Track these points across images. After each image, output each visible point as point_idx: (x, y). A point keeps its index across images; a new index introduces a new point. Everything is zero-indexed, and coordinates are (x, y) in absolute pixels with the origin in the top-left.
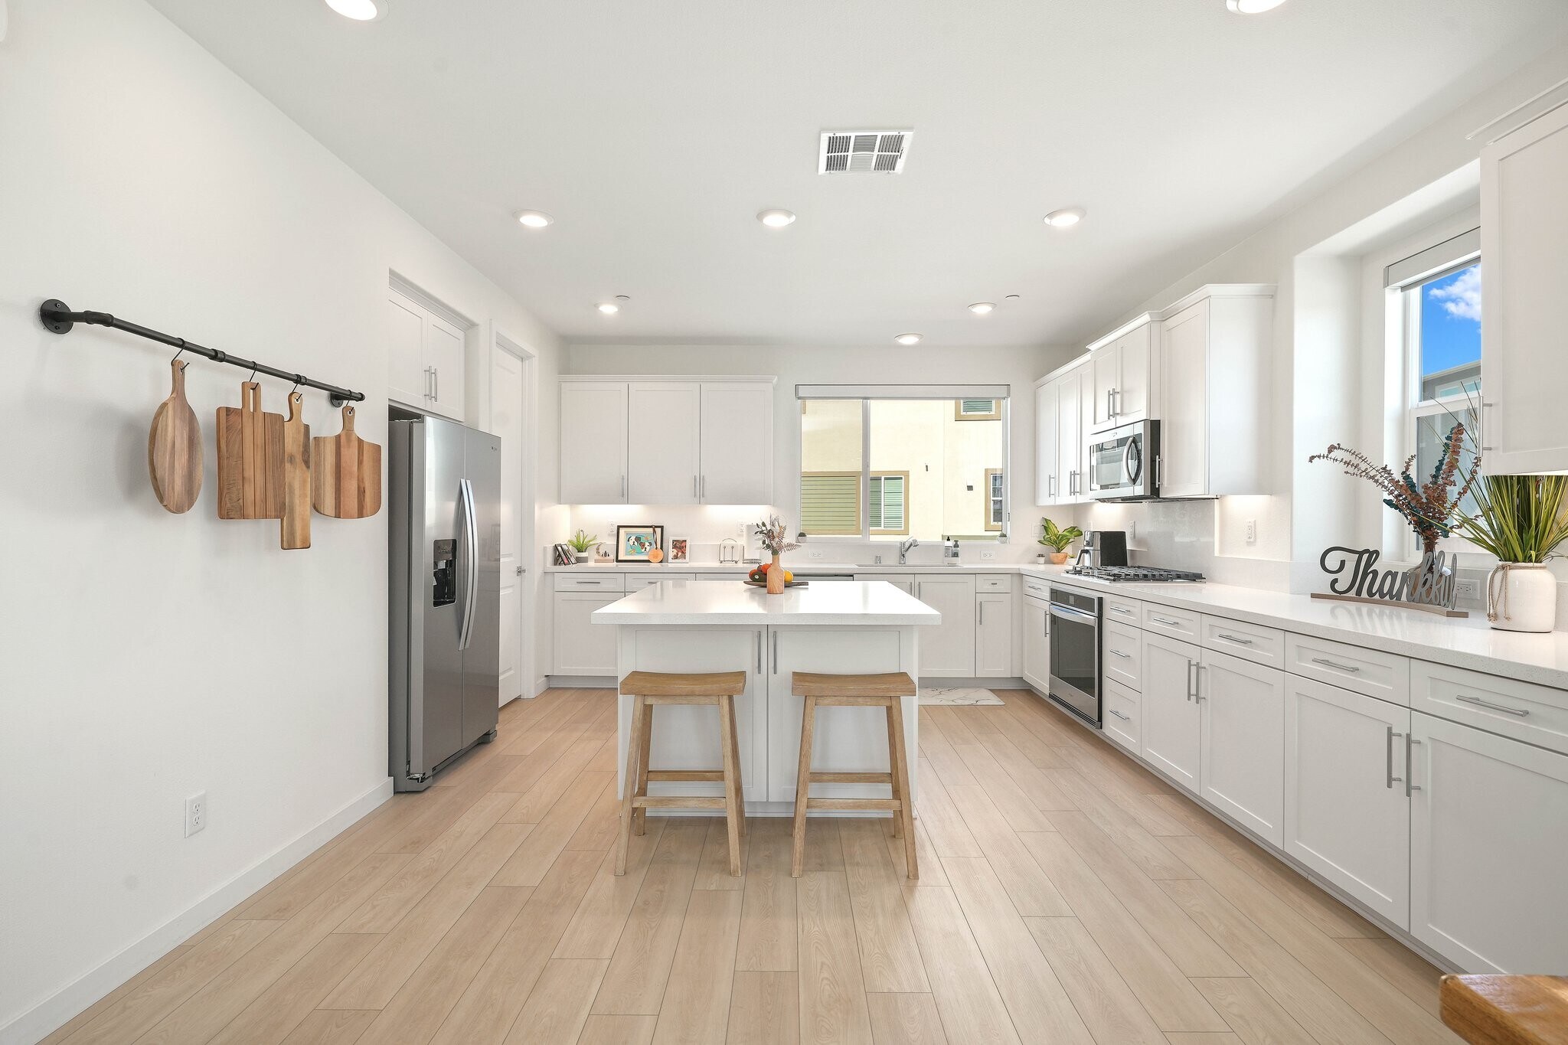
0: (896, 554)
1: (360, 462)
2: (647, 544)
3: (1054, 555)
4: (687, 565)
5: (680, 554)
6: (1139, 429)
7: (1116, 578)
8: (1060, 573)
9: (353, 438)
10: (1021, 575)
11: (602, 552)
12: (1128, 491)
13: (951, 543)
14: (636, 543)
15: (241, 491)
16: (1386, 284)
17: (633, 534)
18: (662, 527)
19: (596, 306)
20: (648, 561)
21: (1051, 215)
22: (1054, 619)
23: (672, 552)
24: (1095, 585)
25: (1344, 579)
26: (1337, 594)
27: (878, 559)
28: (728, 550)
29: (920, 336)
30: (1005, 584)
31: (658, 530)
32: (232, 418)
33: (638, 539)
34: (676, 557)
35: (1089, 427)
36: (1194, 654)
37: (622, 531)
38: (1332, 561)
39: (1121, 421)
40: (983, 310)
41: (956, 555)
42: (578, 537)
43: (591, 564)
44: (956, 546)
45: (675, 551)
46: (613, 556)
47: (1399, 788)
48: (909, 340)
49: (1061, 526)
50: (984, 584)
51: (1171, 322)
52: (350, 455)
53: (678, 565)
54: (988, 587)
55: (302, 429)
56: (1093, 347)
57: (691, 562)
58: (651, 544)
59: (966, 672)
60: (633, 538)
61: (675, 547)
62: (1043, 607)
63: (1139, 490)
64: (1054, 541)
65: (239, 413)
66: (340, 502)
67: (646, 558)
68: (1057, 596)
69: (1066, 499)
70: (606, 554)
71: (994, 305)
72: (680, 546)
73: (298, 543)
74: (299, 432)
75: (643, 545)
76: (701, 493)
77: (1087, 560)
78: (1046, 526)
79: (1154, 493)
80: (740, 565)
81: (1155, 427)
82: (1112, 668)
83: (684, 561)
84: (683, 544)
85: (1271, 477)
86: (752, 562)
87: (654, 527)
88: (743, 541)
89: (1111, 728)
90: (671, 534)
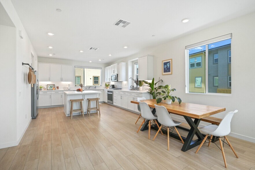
2: (52, 87)
3: (107, 87)
6: (116, 75)
7: (114, 89)
8: (108, 89)
9: (34, 74)
10: (103, 90)
11: (45, 88)
12: (115, 81)
13: (95, 86)
16: (134, 64)
17: (50, 86)
19: (49, 54)
21: (109, 54)
22: (108, 94)
23: (56, 88)
24: (112, 90)
25: (132, 88)
26: (131, 90)
27: (86, 88)
28: (65, 88)
29: (91, 61)
35: (111, 74)
37: (48, 85)
39: (115, 74)
40: (100, 60)
43: (43, 90)
46: (46, 89)
49: (107, 84)
51: (119, 65)
53: (57, 90)
56: (111, 65)
57: (60, 89)
62: (106, 93)
63: (116, 81)
64: (107, 86)
67: (52, 89)
68: (108, 92)
69: (108, 81)
72: (58, 87)
76: (62, 80)
77: (111, 88)
78: (106, 84)
79: (118, 81)
80: (67, 90)
81: (117, 74)
82: (114, 98)
85: (127, 80)
86: (69, 89)
87: (53, 85)
88: (67, 87)
89: (114, 104)
90: (56, 86)
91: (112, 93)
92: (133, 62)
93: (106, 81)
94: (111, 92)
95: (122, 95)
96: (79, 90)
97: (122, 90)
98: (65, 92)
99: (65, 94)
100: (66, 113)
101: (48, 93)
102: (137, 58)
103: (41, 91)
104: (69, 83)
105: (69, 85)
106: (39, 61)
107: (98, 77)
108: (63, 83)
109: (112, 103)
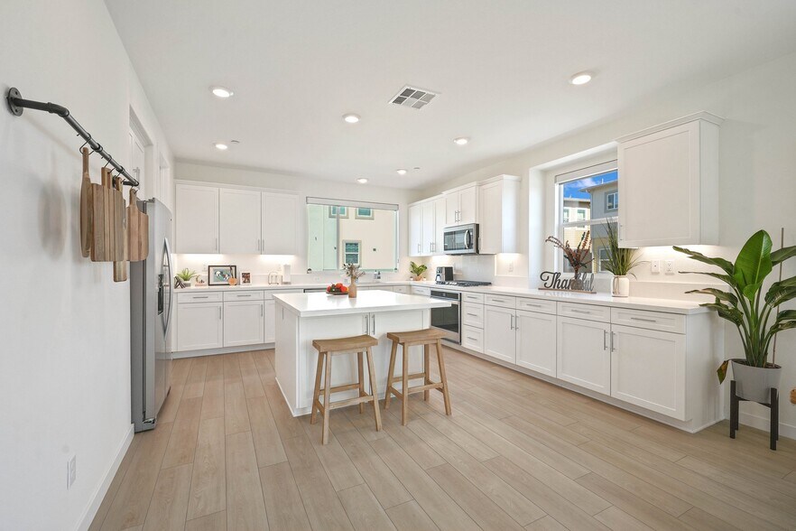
2: (227, 276)
4: (251, 286)
5: (247, 280)
6: (473, 227)
7: (456, 284)
8: (431, 284)
9: (136, 210)
10: (410, 286)
11: (199, 280)
12: (463, 251)
13: (377, 273)
14: (220, 275)
16: (556, 182)
17: (218, 271)
18: (235, 267)
19: (215, 144)
20: (227, 285)
21: (456, 139)
23: (242, 280)
24: (451, 288)
25: (549, 283)
26: (546, 288)
28: (274, 278)
29: (368, 179)
31: (233, 268)
33: (222, 273)
34: (244, 282)
35: (441, 226)
36: (513, 312)
37: (211, 268)
38: (545, 277)
39: (462, 223)
40: (402, 172)
41: (379, 278)
42: (184, 273)
43: (193, 287)
44: (379, 274)
45: (244, 279)
46: (206, 282)
47: (608, 350)
48: (363, 181)
51: (485, 187)
53: (243, 286)
56: (445, 193)
57: (254, 284)
58: (229, 276)
60: (218, 273)
61: (243, 277)
63: (472, 251)
64: (417, 271)
67: (226, 283)
68: (435, 294)
70: (202, 282)
71: (407, 170)
72: (246, 277)
73: (118, 278)
75: (224, 276)
76: (261, 249)
78: (413, 265)
79: (477, 252)
80: (280, 285)
81: (477, 227)
82: (467, 320)
83: (248, 284)
84: (249, 276)
85: (521, 247)
86: (286, 283)
87: (231, 267)
88: (281, 273)
89: (467, 344)
90: (241, 271)
91: (456, 302)
92: (545, 172)
93: (415, 253)
94: (454, 296)
95: (519, 313)
96: (337, 291)
97: (494, 288)
98: (281, 296)
99: (283, 308)
100: (294, 405)
101: (212, 298)
102: (612, 144)
103: (186, 289)
104: (289, 259)
105: (287, 267)
106: (177, 176)
107: (356, 244)
108: (266, 259)
109: (457, 343)
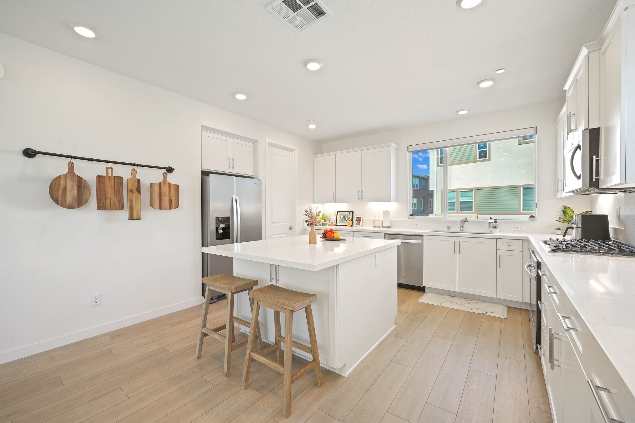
0: (459, 225)
1: (170, 191)
2: (347, 219)
4: (361, 228)
5: (358, 223)
9: (167, 183)
10: (529, 241)
13: (492, 221)
14: (343, 218)
15: (105, 202)
17: (342, 215)
18: (353, 212)
20: (346, 226)
23: (355, 222)
28: (376, 222)
30: (518, 246)
31: (351, 213)
32: (101, 179)
33: (344, 217)
34: (357, 224)
37: (338, 213)
41: (495, 227)
42: (323, 216)
43: (327, 226)
44: (496, 222)
45: (357, 222)
46: (335, 223)
50: (502, 245)
52: (165, 189)
53: (357, 228)
54: (505, 247)
55: (137, 181)
58: (348, 219)
59: (490, 294)
60: (342, 216)
61: (356, 220)
65: (103, 177)
66: (161, 204)
67: (346, 224)
70: (332, 223)
72: (358, 220)
73: (135, 217)
74: (135, 182)
75: (345, 219)
77: (573, 234)
83: (359, 226)
84: (360, 219)
86: (386, 227)
90: (356, 215)
105: (386, 213)
